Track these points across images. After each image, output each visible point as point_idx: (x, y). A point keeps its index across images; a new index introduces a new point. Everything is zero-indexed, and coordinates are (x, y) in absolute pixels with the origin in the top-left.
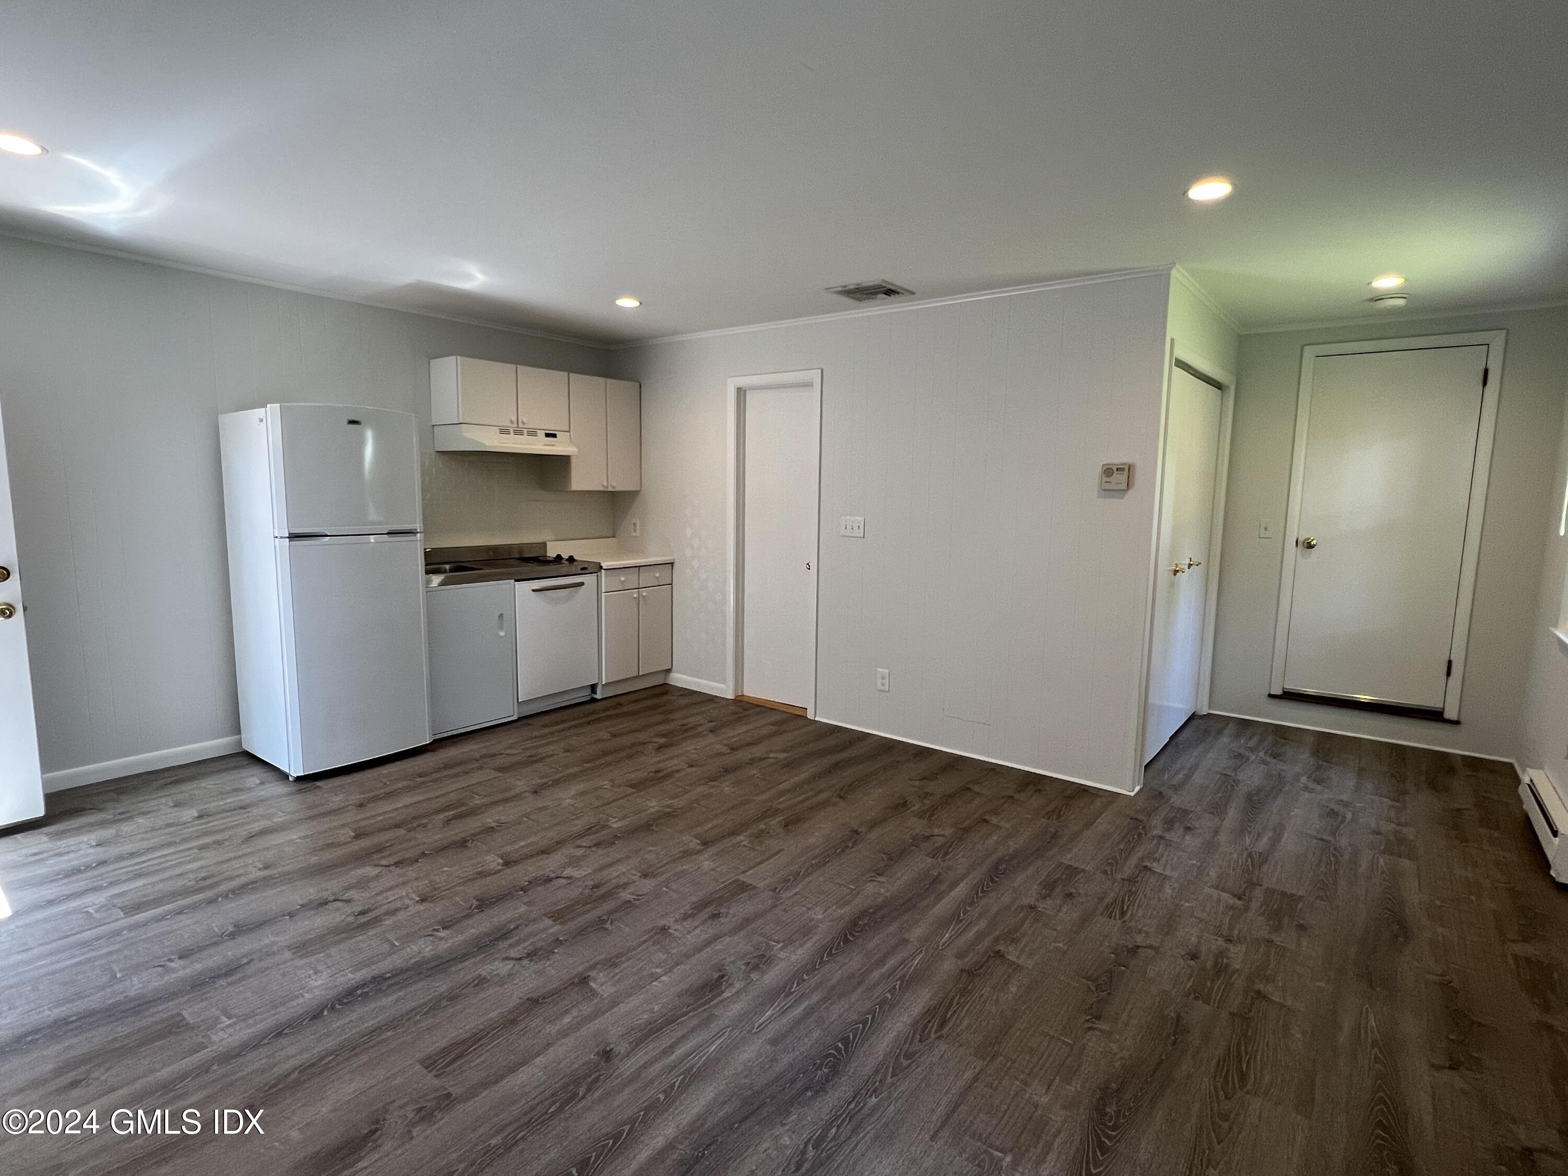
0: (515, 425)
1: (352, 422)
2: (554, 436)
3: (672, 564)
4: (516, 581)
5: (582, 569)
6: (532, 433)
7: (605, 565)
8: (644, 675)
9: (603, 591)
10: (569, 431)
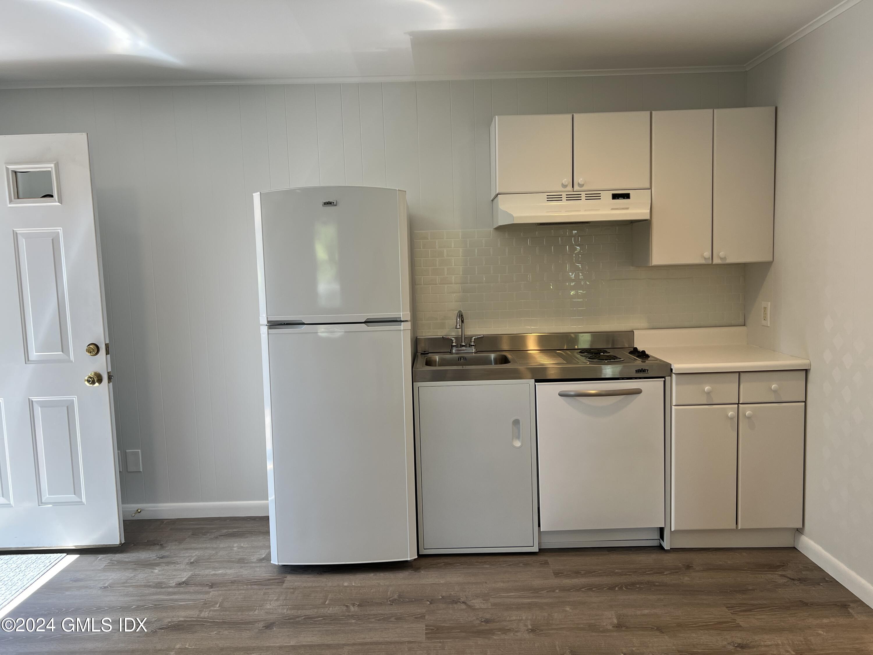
0: (570, 188)
1: (328, 203)
2: (627, 196)
3: (807, 371)
4: (537, 381)
5: (638, 371)
6: (594, 196)
7: (677, 367)
8: (743, 530)
9: (674, 403)
10: (651, 188)
